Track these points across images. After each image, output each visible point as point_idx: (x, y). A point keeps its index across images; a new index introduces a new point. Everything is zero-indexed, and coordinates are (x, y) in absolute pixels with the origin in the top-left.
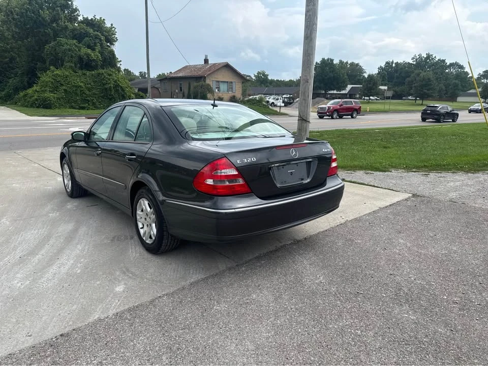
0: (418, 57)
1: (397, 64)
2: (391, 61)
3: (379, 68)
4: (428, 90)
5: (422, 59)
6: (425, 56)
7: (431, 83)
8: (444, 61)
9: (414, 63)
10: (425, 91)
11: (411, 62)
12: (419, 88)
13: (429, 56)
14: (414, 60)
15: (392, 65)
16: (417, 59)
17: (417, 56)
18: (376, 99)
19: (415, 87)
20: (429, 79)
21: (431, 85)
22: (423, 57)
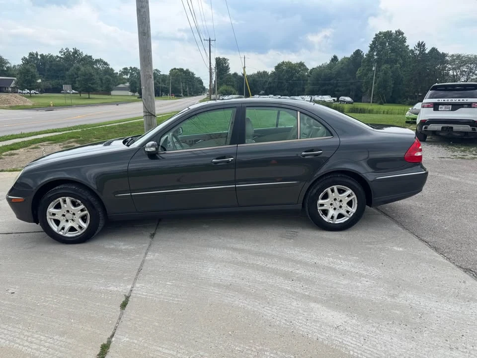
0: (66, 51)
1: (42, 55)
2: (35, 52)
3: (22, 59)
4: (92, 84)
5: (69, 54)
6: (73, 51)
7: (93, 77)
8: (90, 57)
9: (63, 56)
10: (90, 85)
11: (59, 55)
12: (83, 82)
13: (76, 52)
14: (62, 53)
15: (37, 56)
16: (65, 53)
17: (64, 49)
18: (36, 93)
19: (78, 80)
20: (91, 74)
21: (94, 79)
22: (71, 51)
